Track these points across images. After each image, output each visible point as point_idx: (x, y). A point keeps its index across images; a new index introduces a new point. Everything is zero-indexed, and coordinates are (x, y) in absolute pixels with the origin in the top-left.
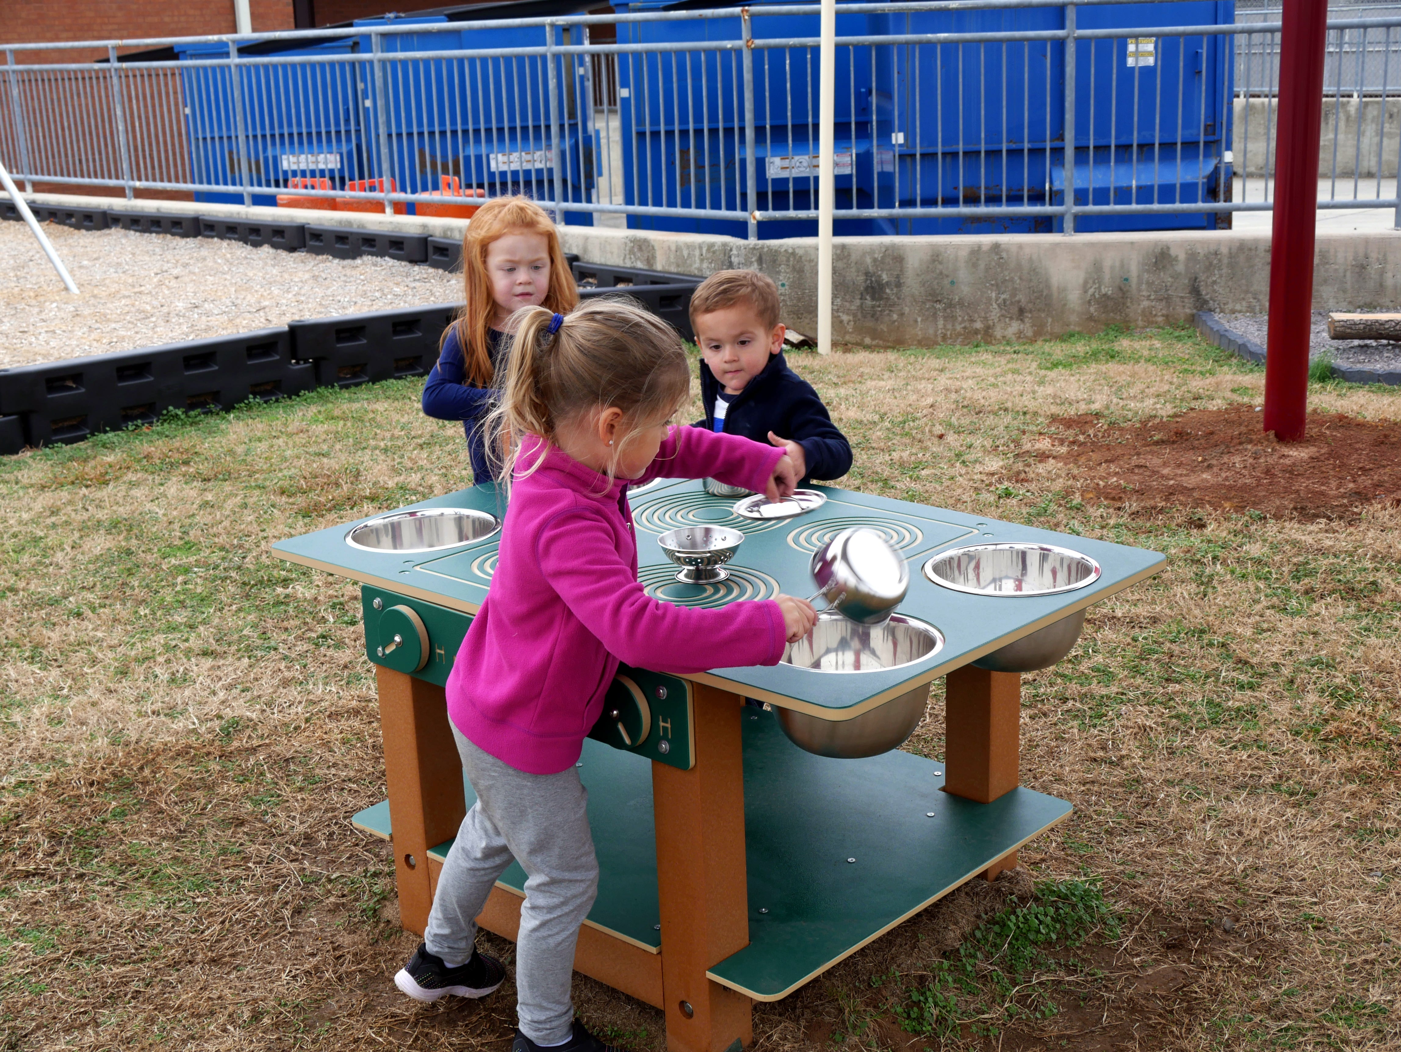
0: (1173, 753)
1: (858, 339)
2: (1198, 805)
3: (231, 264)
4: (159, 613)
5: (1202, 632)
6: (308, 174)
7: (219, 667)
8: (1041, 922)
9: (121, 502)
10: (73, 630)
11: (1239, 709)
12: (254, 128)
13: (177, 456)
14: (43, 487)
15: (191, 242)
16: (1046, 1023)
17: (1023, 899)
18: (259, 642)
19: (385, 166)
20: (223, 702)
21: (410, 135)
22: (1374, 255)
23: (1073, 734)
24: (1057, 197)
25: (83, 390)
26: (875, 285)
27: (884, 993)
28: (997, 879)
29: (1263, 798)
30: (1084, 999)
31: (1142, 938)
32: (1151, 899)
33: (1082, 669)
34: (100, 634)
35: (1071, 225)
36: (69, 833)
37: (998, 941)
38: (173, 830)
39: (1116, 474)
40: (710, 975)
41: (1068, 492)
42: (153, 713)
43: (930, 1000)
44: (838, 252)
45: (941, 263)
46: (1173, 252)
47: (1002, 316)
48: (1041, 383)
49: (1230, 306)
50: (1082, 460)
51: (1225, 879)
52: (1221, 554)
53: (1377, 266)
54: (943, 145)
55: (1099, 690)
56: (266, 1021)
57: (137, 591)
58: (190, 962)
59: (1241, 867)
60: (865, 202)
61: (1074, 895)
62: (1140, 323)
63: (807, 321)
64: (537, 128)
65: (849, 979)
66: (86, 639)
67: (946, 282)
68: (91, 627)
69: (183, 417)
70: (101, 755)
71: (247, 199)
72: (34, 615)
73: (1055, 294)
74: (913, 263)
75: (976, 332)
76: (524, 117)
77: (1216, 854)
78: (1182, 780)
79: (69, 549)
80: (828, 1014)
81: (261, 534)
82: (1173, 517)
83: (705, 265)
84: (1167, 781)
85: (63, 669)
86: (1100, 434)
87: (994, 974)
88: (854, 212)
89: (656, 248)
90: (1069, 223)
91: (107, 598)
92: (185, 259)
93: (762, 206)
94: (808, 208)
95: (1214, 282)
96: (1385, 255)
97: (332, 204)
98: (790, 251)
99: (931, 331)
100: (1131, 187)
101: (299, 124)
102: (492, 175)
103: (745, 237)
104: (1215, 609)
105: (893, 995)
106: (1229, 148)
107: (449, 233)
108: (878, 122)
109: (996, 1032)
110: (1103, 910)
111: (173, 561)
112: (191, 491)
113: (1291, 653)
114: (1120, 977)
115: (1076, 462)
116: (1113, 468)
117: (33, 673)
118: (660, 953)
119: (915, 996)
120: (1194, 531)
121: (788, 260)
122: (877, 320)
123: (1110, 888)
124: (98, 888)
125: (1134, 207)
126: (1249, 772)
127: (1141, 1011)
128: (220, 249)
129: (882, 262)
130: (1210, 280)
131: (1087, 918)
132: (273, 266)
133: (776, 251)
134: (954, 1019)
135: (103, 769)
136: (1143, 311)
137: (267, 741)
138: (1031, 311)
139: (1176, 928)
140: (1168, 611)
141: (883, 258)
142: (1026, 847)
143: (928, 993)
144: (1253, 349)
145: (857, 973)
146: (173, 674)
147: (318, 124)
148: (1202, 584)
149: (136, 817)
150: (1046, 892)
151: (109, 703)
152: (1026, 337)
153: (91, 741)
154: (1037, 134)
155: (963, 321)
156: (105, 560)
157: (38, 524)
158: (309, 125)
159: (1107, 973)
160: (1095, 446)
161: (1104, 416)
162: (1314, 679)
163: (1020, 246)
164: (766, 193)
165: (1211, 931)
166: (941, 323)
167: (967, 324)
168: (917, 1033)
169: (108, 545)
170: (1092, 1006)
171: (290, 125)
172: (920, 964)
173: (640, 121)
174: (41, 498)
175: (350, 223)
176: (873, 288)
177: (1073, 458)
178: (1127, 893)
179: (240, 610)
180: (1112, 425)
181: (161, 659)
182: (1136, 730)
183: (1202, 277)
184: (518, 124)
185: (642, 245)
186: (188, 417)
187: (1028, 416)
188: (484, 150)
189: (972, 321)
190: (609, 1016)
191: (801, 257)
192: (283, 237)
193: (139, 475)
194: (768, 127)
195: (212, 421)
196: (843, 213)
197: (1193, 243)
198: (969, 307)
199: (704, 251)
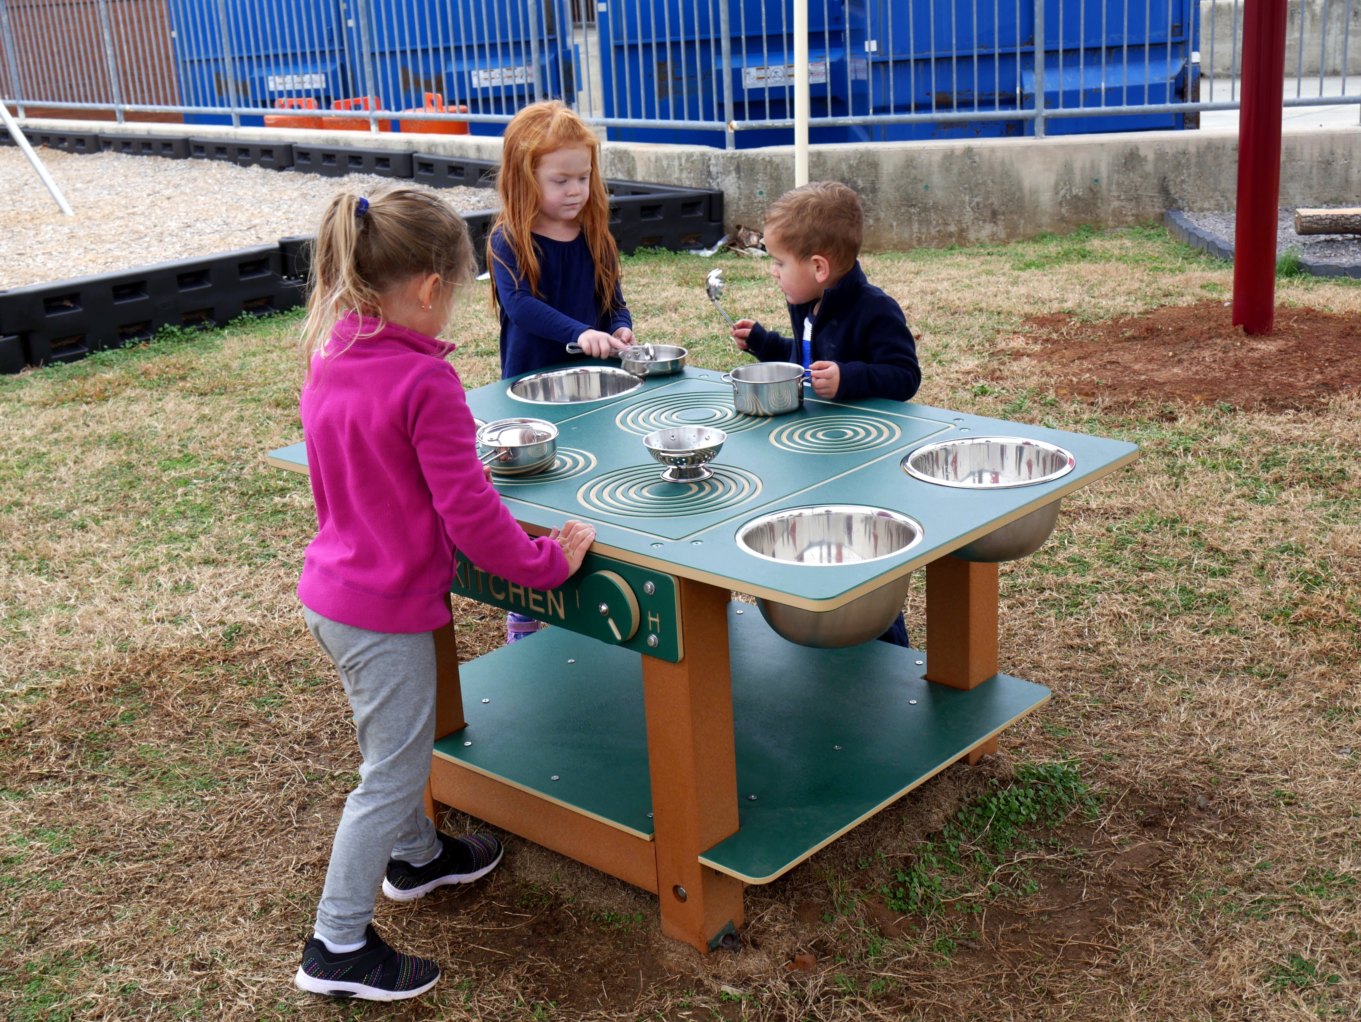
0: (1148, 639)
2: (1172, 689)
3: (221, 184)
4: (161, 524)
5: (1175, 521)
6: (294, 94)
7: (220, 575)
8: (1021, 804)
9: (121, 417)
10: (78, 542)
11: (1211, 596)
12: (240, 50)
13: (174, 371)
14: (45, 405)
15: (181, 164)
16: (1028, 900)
17: (1004, 782)
18: (259, 550)
19: (370, 84)
20: (225, 609)
21: (393, 53)
22: (1339, 151)
23: (1050, 623)
24: (1028, 101)
25: (80, 310)
27: (871, 874)
28: (978, 763)
29: (1235, 680)
30: (1064, 877)
31: (1120, 817)
32: (1127, 780)
33: (1058, 559)
34: (104, 546)
35: (1043, 128)
36: (80, 737)
37: (980, 823)
38: (180, 732)
39: (1089, 370)
40: (703, 860)
41: (1042, 389)
42: (158, 620)
43: (915, 880)
44: (814, 159)
45: (915, 168)
46: (1142, 153)
47: (976, 218)
48: (1015, 283)
49: (1198, 205)
50: (1056, 357)
51: (1199, 759)
52: (1192, 445)
53: (1342, 162)
54: (915, 52)
55: (1074, 579)
56: (275, 912)
57: (139, 503)
58: (201, 858)
59: (1214, 747)
60: (840, 110)
61: (1053, 777)
62: (1111, 223)
64: (517, 44)
65: (837, 862)
66: (91, 550)
67: (920, 186)
68: (95, 539)
69: (178, 334)
70: (108, 661)
71: (235, 120)
72: (40, 528)
73: (1027, 196)
74: (887, 169)
75: (951, 235)
76: (504, 34)
77: (1190, 735)
78: (1156, 665)
79: (71, 464)
80: (817, 895)
81: (258, 446)
82: (1144, 411)
83: (684, 175)
84: (1143, 667)
85: (69, 580)
86: (1073, 332)
87: (977, 854)
88: (829, 120)
89: (636, 159)
90: (1039, 126)
91: (110, 510)
92: (177, 180)
93: (739, 115)
94: (784, 117)
95: (1183, 181)
96: (1350, 151)
97: (319, 123)
98: (767, 159)
99: (906, 235)
100: (1099, 90)
101: (284, 45)
102: (474, 91)
103: (723, 146)
104: (1187, 499)
105: (879, 876)
106: (1196, 48)
107: (433, 149)
108: (851, 31)
109: (980, 909)
110: (1082, 790)
111: (173, 474)
112: (189, 406)
113: (1261, 540)
114: (1098, 855)
115: (1049, 359)
116: (1086, 364)
117: (41, 584)
118: (653, 840)
119: (901, 877)
120: (1166, 425)
121: (765, 168)
123: (1088, 769)
124: (110, 789)
125: (1104, 109)
126: (1222, 656)
127: (1119, 887)
128: (209, 169)
129: (858, 168)
130: (1178, 180)
131: (1065, 798)
132: (263, 185)
133: (754, 160)
134: (938, 898)
135: (111, 675)
136: (1114, 211)
137: (269, 645)
138: (1003, 214)
139: (1152, 807)
140: (1141, 502)
141: (858, 164)
142: (1006, 732)
143: (913, 874)
144: (1221, 246)
145: (844, 855)
146: (176, 582)
147: (303, 45)
148: (1174, 475)
149: (144, 720)
150: (1026, 775)
151: (115, 612)
152: (999, 239)
153: (99, 648)
154: (1007, 40)
155: (938, 225)
156: (107, 473)
157: (40, 440)
158: (293, 46)
159: (1086, 851)
160: (1068, 344)
161: (1076, 315)
162: (1283, 564)
163: (992, 150)
164: (743, 103)
165: (1186, 809)
166: (916, 227)
168: (903, 912)
169: (109, 459)
170: (1072, 883)
171: (275, 46)
172: (905, 846)
173: (618, 35)
174: (43, 415)
175: (336, 141)
177: (1046, 355)
178: (1104, 774)
179: (239, 519)
180: (1084, 322)
181: (164, 568)
182: (1111, 617)
183: (1171, 176)
184: (498, 40)
185: (622, 156)
186: (184, 333)
187: (1002, 316)
188: (465, 67)
189: (946, 224)
190: (606, 902)
191: (778, 165)
192: (272, 157)
193: (138, 391)
194: (743, 37)
195: (207, 337)
196: (819, 121)
197: (1162, 143)
198: (943, 210)
199: (683, 161)
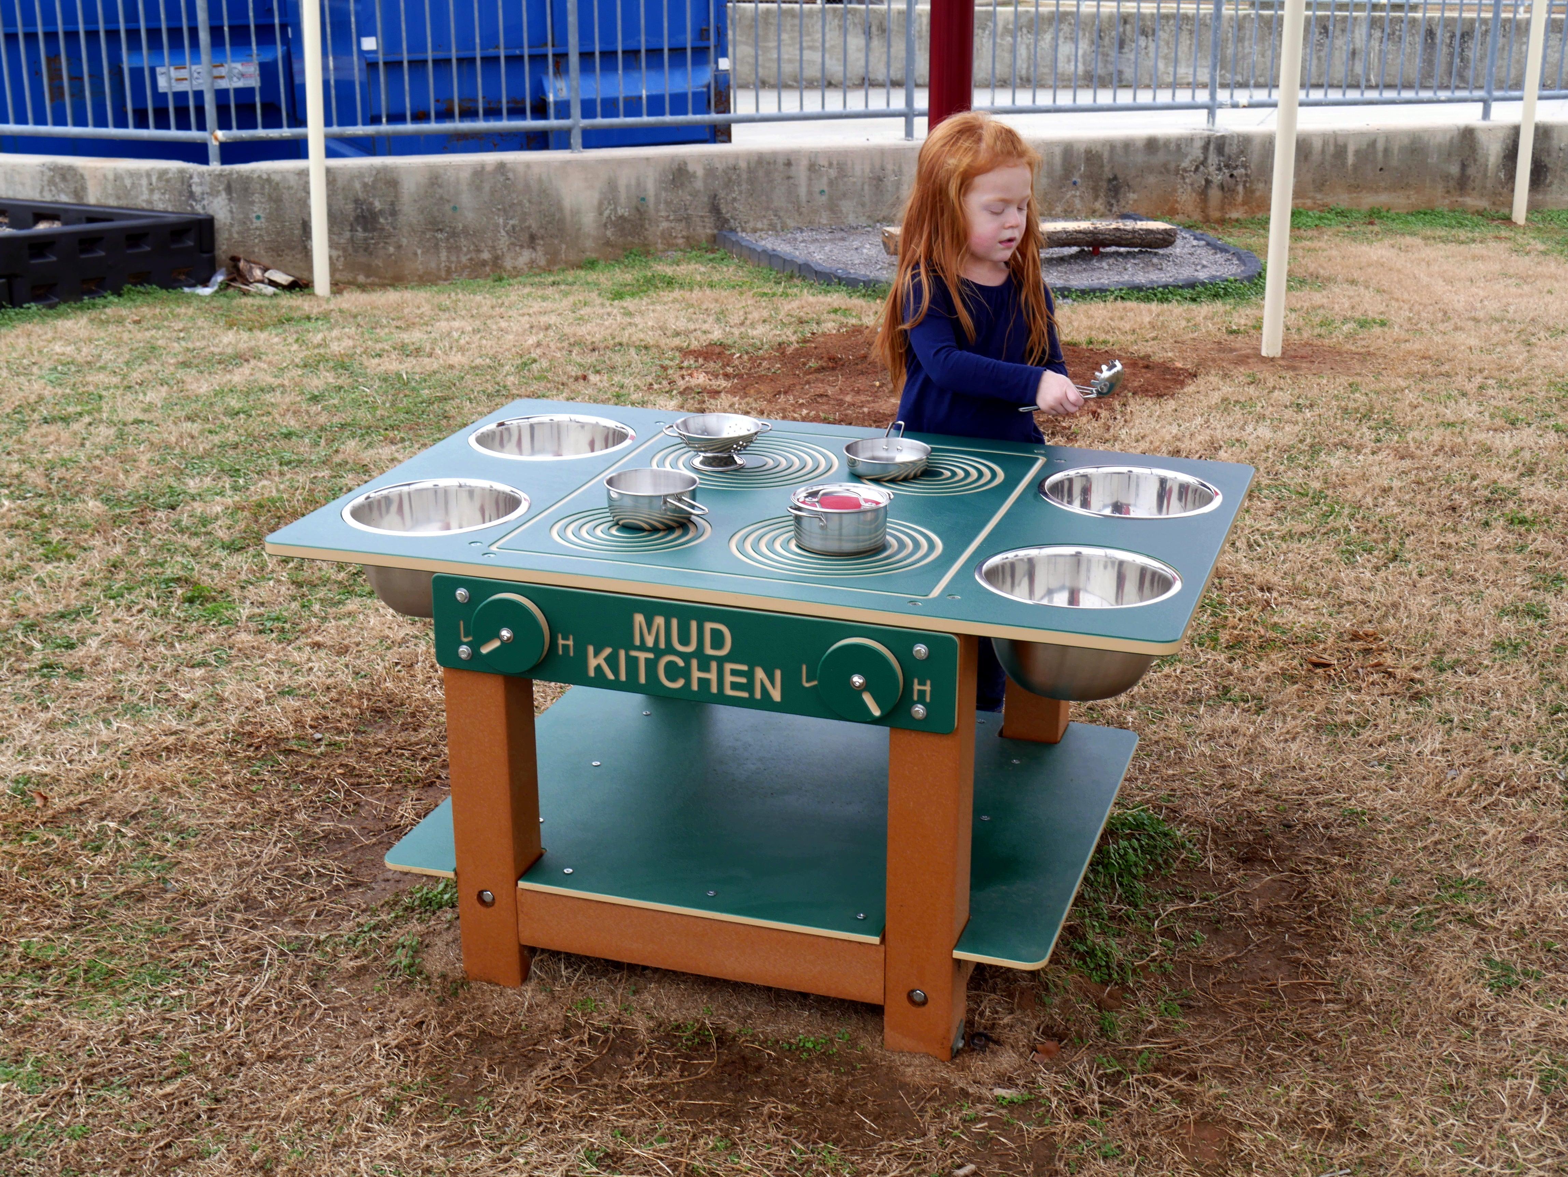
1: (349, 277)
22: (890, 167)
24: (563, 110)
26: (367, 214)
30: (1220, 923)
31: (1218, 857)
35: (580, 141)
39: (801, 405)
40: (960, 954)
44: (333, 175)
45: (440, 186)
46: (691, 168)
47: (513, 244)
48: (629, 314)
49: (751, 225)
50: (753, 393)
51: (1251, 789)
53: (893, 178)
54: (433, 50)
58: (242, 1064)
59: (1256, 776)
62: (660, 246)
63: (289, 258)
67: (447, 208)
73: (568, 218)
74: (409, 187)
75: (484, 263)
83: (156, 196)
89: (86, 177)
90: (576, 139)
93: (224, 125)
94: (291, 125)
95: (734, 199)
96: (900, 167)
98: (265, 176)
99: (433, 265)
100: (640, 98)
103: (205, 161)
106: (724, 54)
109: (1171, 968)
114: (1232, 896)
116: (791, 399)
118: (882, 942)
119: (1081, 948)
121: (263, 188)
122: (371, 254)
123: (1159, 814)
125: (645, 119)
127: (1280, 923)
129: (374, 187)
130: (730, 198)
133: (248, 178)
134: (1128, 963)
136: (662, 233)
138: (542, 238)
141: (374, 182)
143: (1089, 942)
150: (1118, 826)
152: (539, 267)
154: (538, 39)
155: (469, 251)
160: (754, 378)
161: (731, 346)
163: (528, 165)
166: (444, 255)
167: (473, 255)
176: (364, 217)
183: (722, 194)
185: (65, 173)
187: (652, 351)
189: (479, 251)
191: (277, 184)
197: (710, 157)
198: (474, 235)
199: (154, 179)
